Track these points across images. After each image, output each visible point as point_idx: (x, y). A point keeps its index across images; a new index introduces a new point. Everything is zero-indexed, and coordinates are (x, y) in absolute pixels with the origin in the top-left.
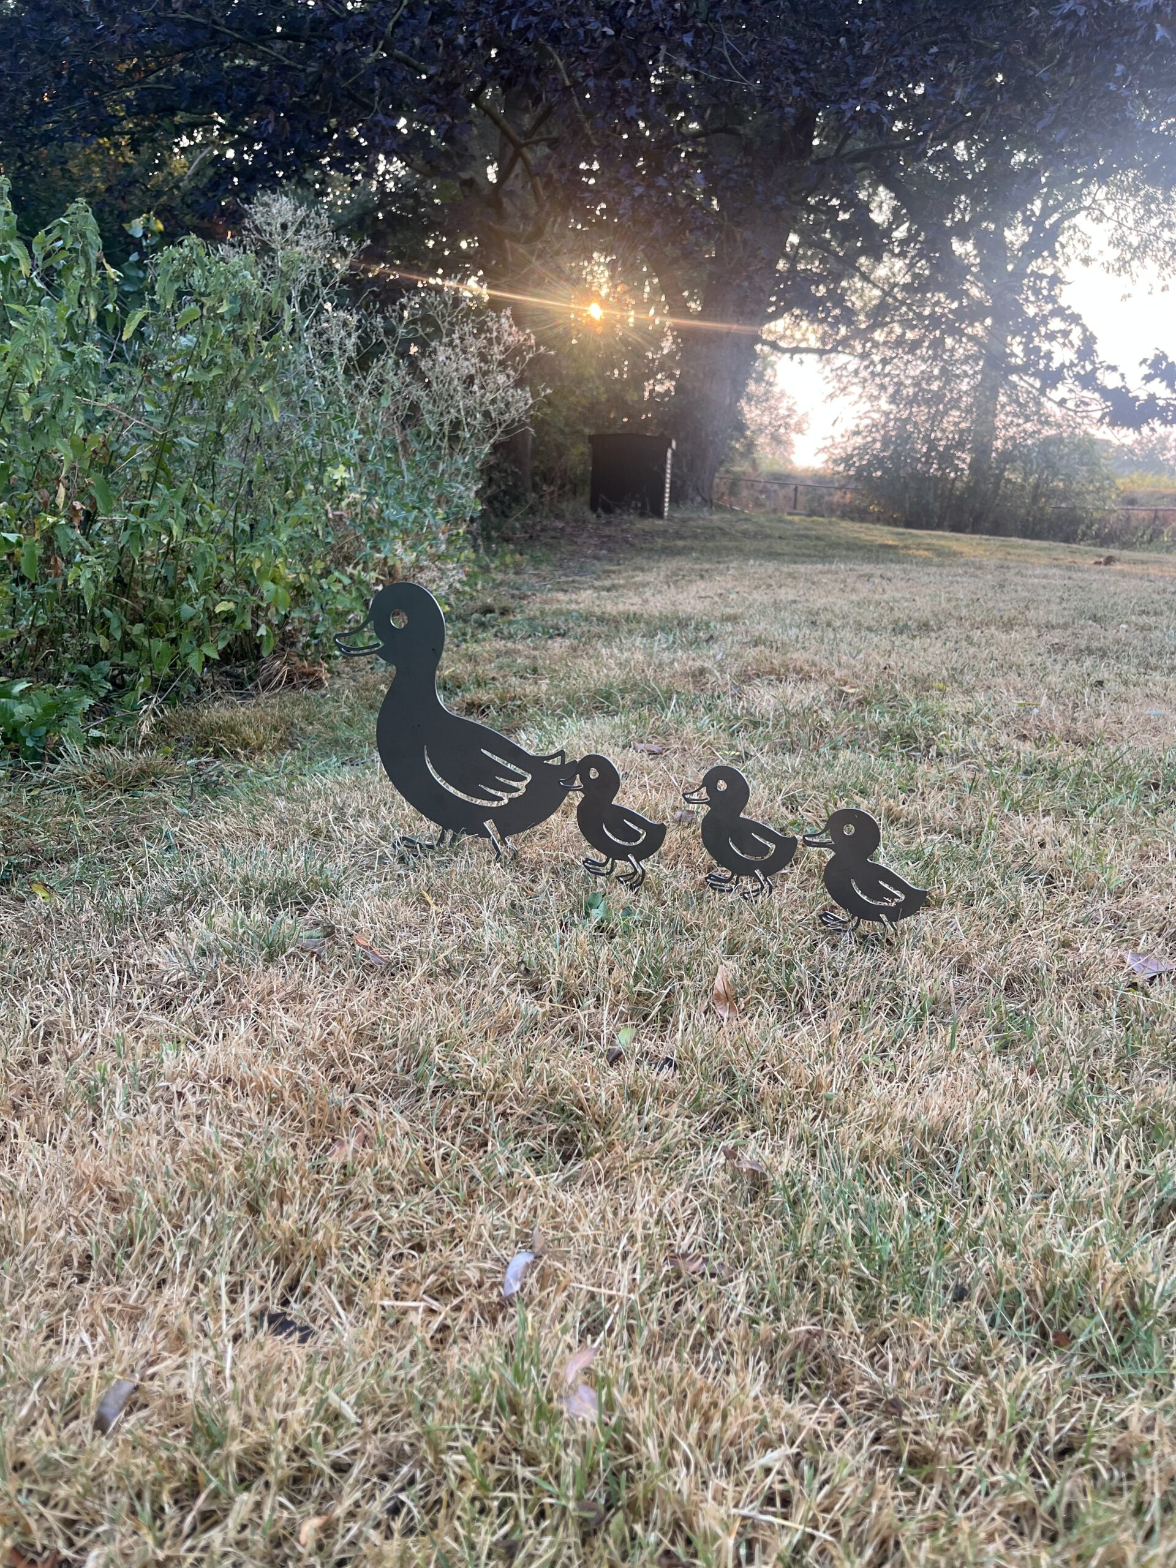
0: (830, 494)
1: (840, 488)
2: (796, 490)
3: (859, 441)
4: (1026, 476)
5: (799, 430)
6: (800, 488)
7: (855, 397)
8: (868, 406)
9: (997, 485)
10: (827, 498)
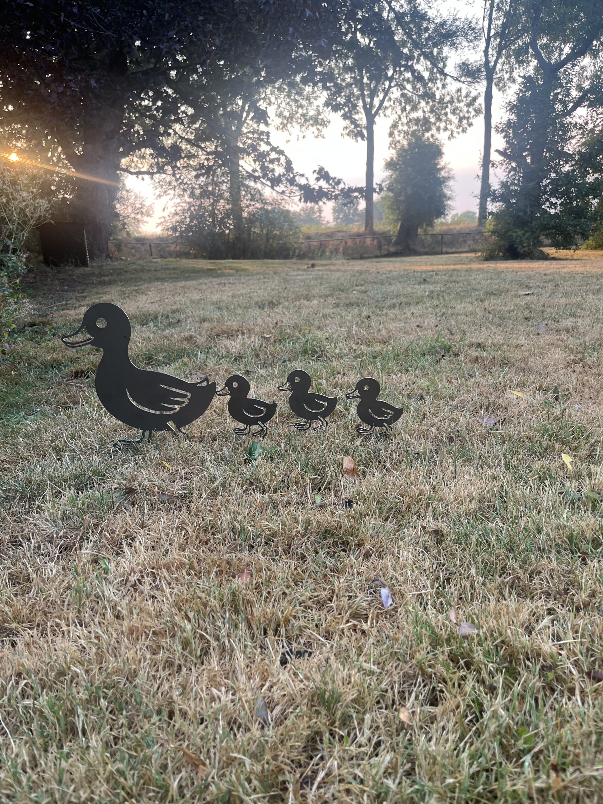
0: (169, 247)
1: (173, 243)
2: (150, 246)
3: (178, 218)
4: (262, 228)
5: (149, 215)
6: (152, 245)
7: (172, 196)
8: (179, 200)
9: (249, 235)
10: (167, 249)
